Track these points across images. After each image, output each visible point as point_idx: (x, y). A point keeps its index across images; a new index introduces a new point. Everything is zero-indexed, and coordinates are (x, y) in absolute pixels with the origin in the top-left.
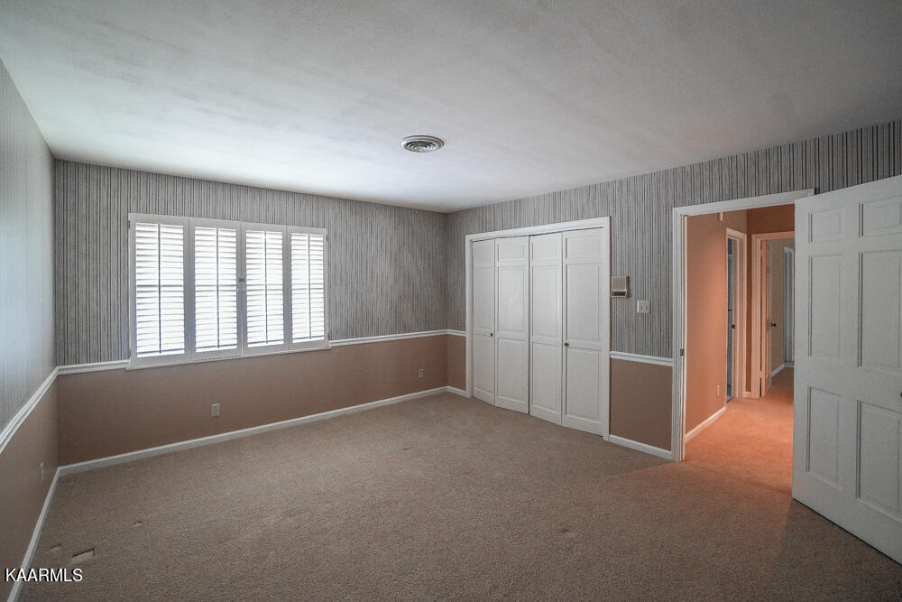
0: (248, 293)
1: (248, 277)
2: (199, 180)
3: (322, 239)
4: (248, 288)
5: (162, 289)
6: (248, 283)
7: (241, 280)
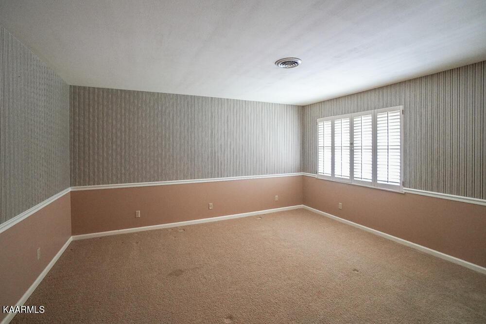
0: (355, 151)
1: (355, 142)
2: (336, 98)
3: (399, 114)
4: (355, 148)
5: (325, 148)
6: (355, 145)
7: (352, 144)
